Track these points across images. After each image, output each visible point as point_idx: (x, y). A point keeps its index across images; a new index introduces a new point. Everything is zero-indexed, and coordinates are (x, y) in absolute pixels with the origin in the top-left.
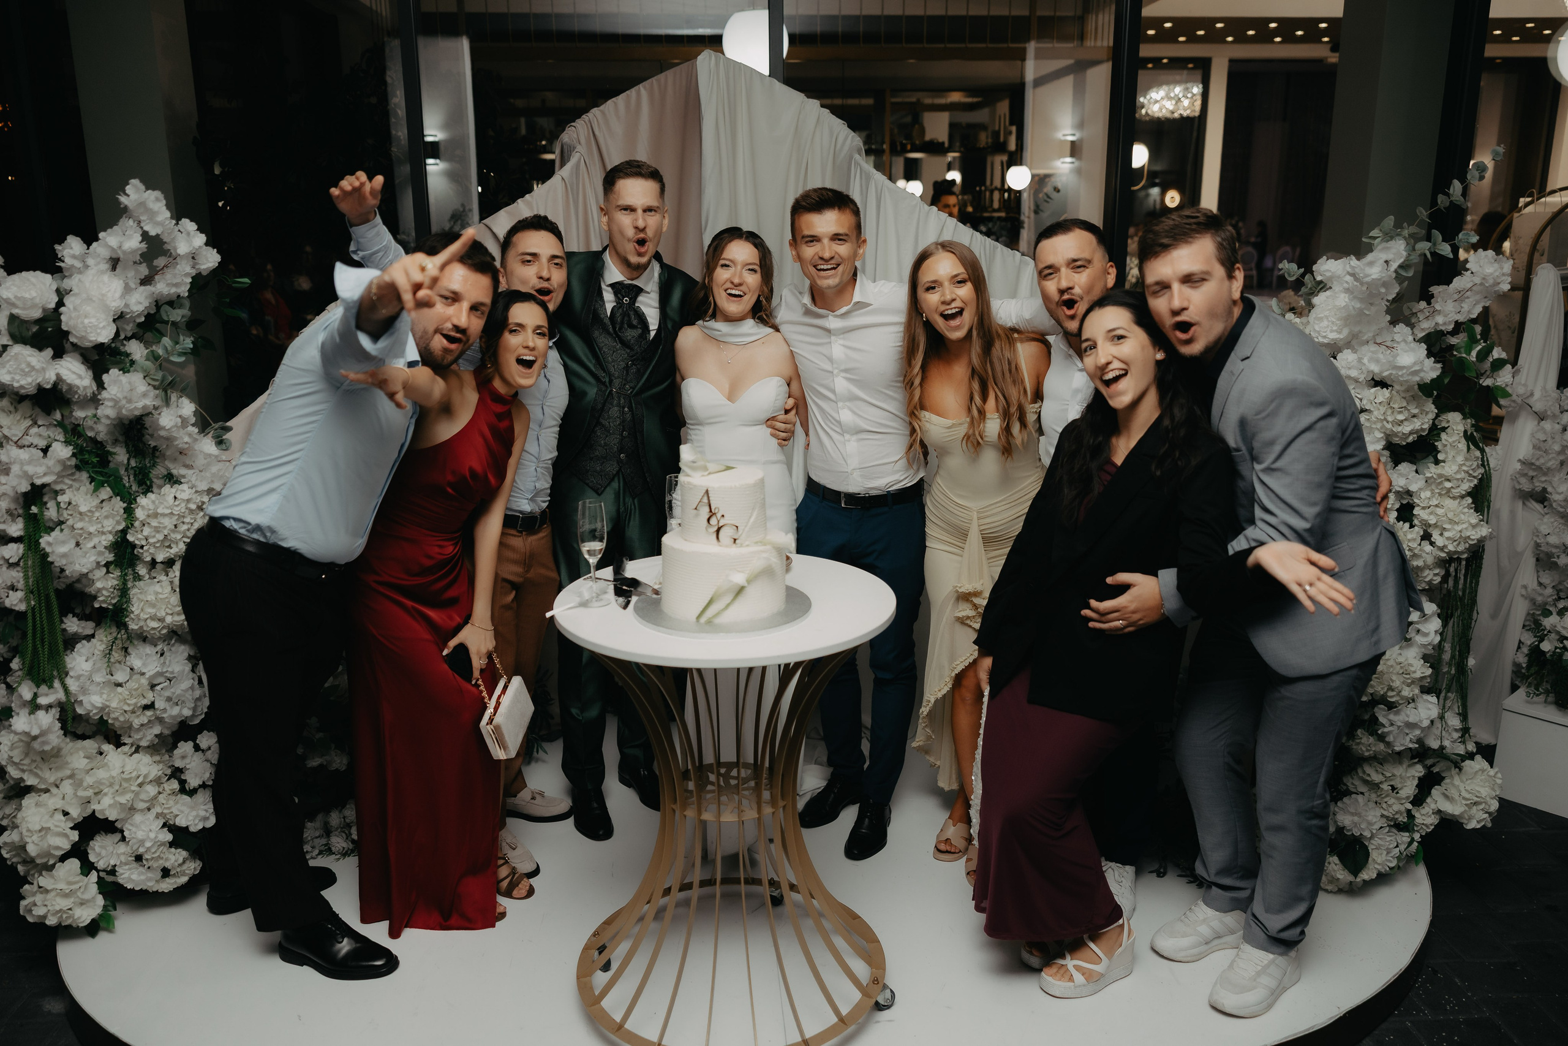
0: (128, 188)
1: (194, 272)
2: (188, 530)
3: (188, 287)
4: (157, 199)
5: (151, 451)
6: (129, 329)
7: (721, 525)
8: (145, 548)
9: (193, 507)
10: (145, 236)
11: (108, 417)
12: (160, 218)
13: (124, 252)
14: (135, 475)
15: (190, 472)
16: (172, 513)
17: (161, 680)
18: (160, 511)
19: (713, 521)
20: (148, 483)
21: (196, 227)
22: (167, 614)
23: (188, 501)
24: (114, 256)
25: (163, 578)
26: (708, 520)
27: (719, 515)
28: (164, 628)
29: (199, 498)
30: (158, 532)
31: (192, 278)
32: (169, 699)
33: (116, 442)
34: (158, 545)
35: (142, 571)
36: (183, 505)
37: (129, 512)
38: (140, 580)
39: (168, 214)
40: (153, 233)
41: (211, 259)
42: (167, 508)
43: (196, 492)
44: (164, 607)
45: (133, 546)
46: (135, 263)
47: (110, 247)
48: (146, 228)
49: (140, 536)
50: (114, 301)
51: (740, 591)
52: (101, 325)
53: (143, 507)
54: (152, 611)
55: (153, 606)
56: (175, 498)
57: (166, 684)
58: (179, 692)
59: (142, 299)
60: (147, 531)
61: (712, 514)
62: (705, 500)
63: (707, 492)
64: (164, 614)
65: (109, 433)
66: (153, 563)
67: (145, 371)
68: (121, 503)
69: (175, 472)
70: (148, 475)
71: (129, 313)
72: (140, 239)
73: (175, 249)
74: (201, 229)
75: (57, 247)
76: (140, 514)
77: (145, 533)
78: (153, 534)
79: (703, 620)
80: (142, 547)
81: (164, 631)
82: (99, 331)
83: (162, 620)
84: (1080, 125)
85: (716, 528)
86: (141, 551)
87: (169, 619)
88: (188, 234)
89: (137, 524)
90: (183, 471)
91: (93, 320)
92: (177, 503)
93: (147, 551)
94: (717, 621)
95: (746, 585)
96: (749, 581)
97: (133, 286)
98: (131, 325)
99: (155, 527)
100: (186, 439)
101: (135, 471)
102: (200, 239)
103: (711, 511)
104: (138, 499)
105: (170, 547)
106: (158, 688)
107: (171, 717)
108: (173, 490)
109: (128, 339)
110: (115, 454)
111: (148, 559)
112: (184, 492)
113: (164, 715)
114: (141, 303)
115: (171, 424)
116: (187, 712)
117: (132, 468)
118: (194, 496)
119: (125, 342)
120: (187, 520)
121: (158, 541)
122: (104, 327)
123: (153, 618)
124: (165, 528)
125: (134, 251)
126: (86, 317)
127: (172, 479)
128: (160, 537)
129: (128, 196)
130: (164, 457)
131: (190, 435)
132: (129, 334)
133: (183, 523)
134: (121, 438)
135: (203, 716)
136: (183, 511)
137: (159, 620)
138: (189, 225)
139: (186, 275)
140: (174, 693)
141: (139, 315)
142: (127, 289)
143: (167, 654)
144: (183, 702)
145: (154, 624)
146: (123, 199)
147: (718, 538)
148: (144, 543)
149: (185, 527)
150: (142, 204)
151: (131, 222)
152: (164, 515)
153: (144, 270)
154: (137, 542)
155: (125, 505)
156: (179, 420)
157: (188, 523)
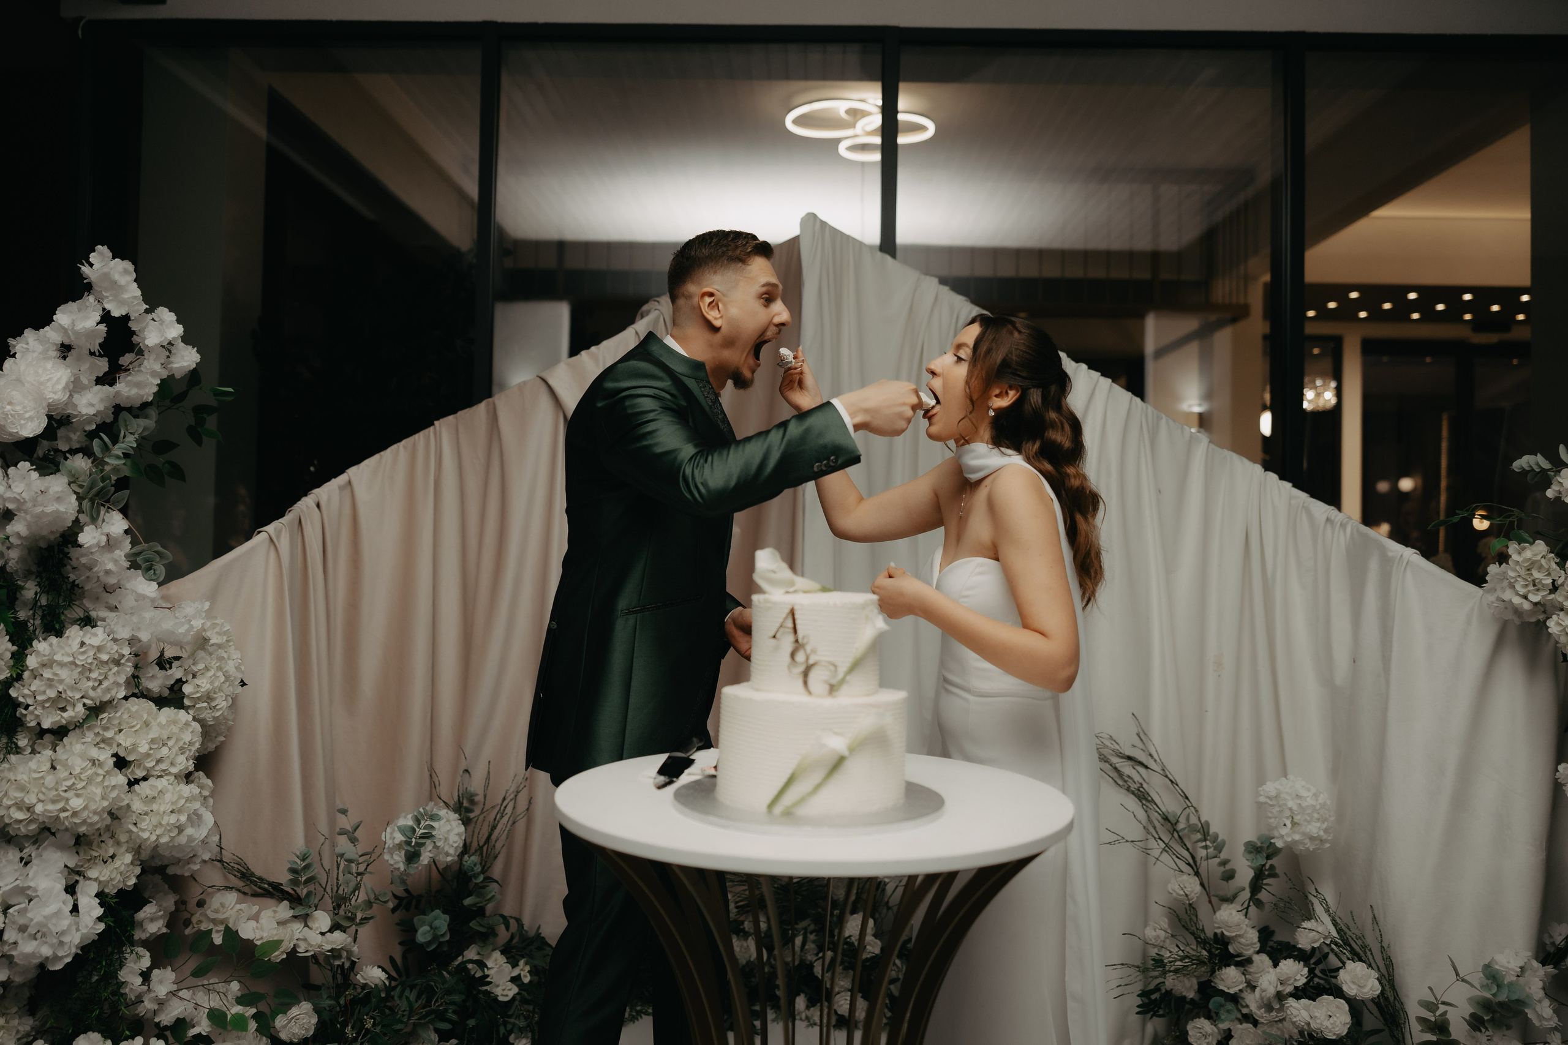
0: (92, 255)
1: (165, 374)
2: (94, 688)
3: (155, 389)
4: (126, 271)
5: (69, 586)
6: (76, 438)
7: (811, 662)
8: (31, 708)
9: (105, 657)
10: (106, 317)
11: (18, 535)
12: (126, 296)
13: (77, 334)
14: (43, 618)
15: (113, 614)
16: (73, 663)
17: (21, 899)
18: (57, 657)
19: (800, 657)
20: (57, 626)
21: (175, 318)
22: (40, 801)
23: (99, 649)
24: (66, 342)
25: (48, 753)
26: (793, 655)
27: (808, 648)
28: (31, 821)
29: (116, 648)
30: (51, 686)
31: (161, 380)
32: (23, 929)
33: (28, 575)
34: (47, 705)
35: (23, 742)
36: (91, 653)
37: (18, 658)
38: (18, 753)
39: (138, 293)
40: (116, 313)
41: (188, 358)
42: (68, 655)
43: (115, 640)
44: (36, 791)
45: (16, 704)
46: (92, 354)
47: (63, 328)
48: (108, 307)
49: (26, 691)
50: (55, 393)
51: (838, 763)
52: (27, 415)
53: (38, 652)
54: (19, 795)
55: (22, 788)
56: (83, 644)
57: (23, 906)
58: (38, 918)
59: (95, 401)
60: (36, 685)
61: (798, 645)
62: (790, 624)
63: (792, 613)
64: (34, 801)
65: (22, 560)
66: (41, 733)
67: (73, 476)
68: (9, 645)
69: (93, 614)
70: (59, 617)
71: (76, 416)
72: (99, 318)
73: (144, 339)
74: (179, 322)
75: (11, 341)
76: (32, 661)
77: (33, 688)
78: (42, 689)
79: (778, 809)
80: (27, 707)
81: (33, 827)
82: (22, 422)
83: (30, 809)
84: (1208, 395)
85: (802, 668)
86: (24, 712)
87: (39, 808)
88: (162, 322)
89: (26, 674)
90: (103, 613)
91: (18, 408)
92: (82, 650)
93: (33, 712)
94: (802, 811)
95: (846, 753)
96: (852, 749)
97: (85, 381)
98: (78, 434)
99: (49, 679)
100: (110, 566)
101: (44, 611)
102: (176, 331)
103: (797, 641)
104: (35, 643)
105: (63, 709)
106: (11, 911)
107: (27, 956)
108: (81, 633)
109: (73, 452)
110: (22, 588)
111: (33, 724)
112: (96, 637)
113: (14, 953)
114: (93, 405)
115: (94, 542)
116: (46, 951)
117: (41, 606)
118: (110, 644)
119: (68, 455)
120: (94, 675)
121: (49, 699)
122: (31, 419)
123: (19, 806)
124: (61, 681)
125: (90, 334)
126: (10, 403)
127: (88, 622)
128: (52, 694)
129: (91, 265)
130: (82, 595)
131: (116, 561)
132: (76, 446)
133: (88, 679)
134: (34, 569)
135: (69, 960)
136: (89, 661)
137: (28, 809)
138: (165, 315)
139: (154, 374)
140: (32, 920)
141: (89, 420)
142: (75, 386)
143: (35, 861)
144: (44, 935)
145: (20, 815)
146: (85, 269)
147: (805, 683)
148: (30, 701)
149: (90, 684)
150: (106, 276)
151: (91, 299)
152: (62, 665)
153: (103, 365)
154: (21, 699)
155: (15, 648)
156: (104, 538)
157: (95, 680)
